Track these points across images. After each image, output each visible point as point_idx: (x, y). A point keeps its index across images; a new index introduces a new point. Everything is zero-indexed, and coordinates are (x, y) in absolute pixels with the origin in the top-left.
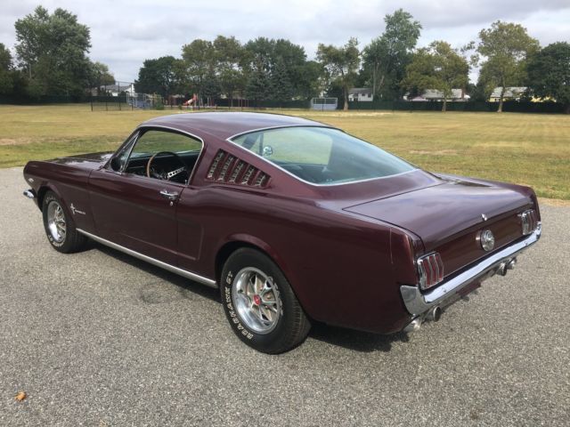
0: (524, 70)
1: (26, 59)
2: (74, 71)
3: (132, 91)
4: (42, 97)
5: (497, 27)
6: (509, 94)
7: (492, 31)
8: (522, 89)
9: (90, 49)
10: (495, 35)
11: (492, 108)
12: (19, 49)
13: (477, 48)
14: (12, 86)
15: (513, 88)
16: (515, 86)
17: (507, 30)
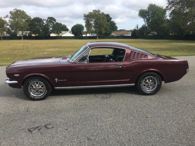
0: (28, 26)
5: (15, 10)
6: (24, 33)
7: (14, 12)
8: (29, 32)
10: (15, 13)
11: (20, 38)
13: (9, 17)
15: (26, 32)
16: (26, 31)
17: (19, 12)
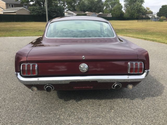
1: (126, 7)
2: (138, 10)
3: (156, 16)
4: (127, 18)
9: (144, 3)
12: (125, 5)
14: (119, 15)
